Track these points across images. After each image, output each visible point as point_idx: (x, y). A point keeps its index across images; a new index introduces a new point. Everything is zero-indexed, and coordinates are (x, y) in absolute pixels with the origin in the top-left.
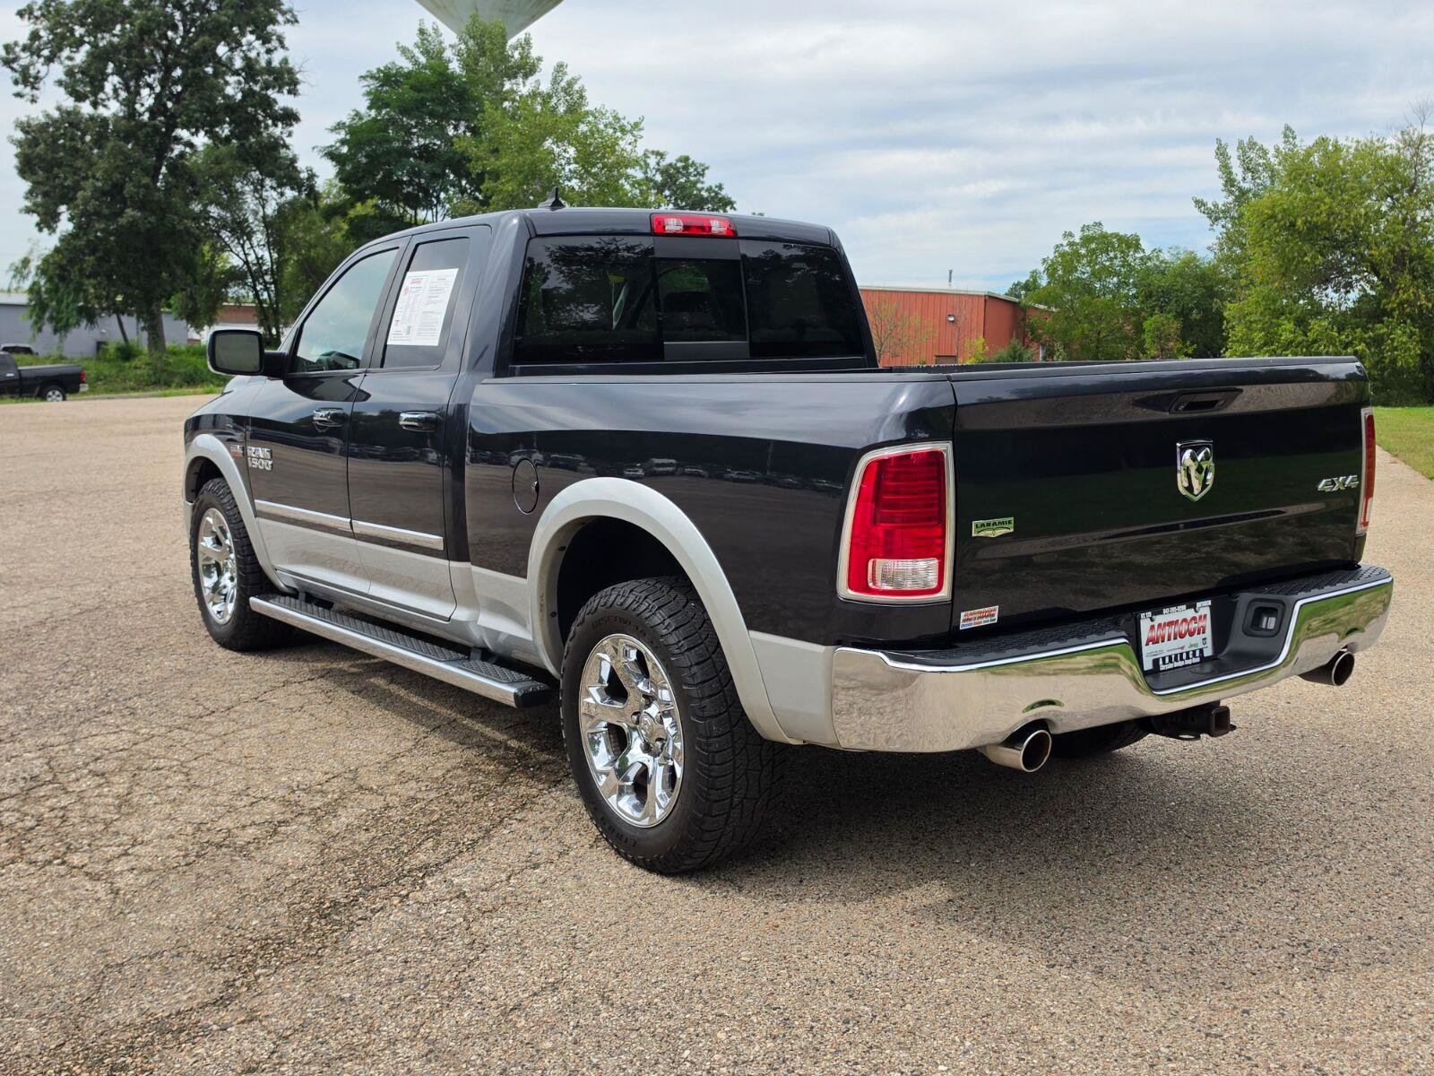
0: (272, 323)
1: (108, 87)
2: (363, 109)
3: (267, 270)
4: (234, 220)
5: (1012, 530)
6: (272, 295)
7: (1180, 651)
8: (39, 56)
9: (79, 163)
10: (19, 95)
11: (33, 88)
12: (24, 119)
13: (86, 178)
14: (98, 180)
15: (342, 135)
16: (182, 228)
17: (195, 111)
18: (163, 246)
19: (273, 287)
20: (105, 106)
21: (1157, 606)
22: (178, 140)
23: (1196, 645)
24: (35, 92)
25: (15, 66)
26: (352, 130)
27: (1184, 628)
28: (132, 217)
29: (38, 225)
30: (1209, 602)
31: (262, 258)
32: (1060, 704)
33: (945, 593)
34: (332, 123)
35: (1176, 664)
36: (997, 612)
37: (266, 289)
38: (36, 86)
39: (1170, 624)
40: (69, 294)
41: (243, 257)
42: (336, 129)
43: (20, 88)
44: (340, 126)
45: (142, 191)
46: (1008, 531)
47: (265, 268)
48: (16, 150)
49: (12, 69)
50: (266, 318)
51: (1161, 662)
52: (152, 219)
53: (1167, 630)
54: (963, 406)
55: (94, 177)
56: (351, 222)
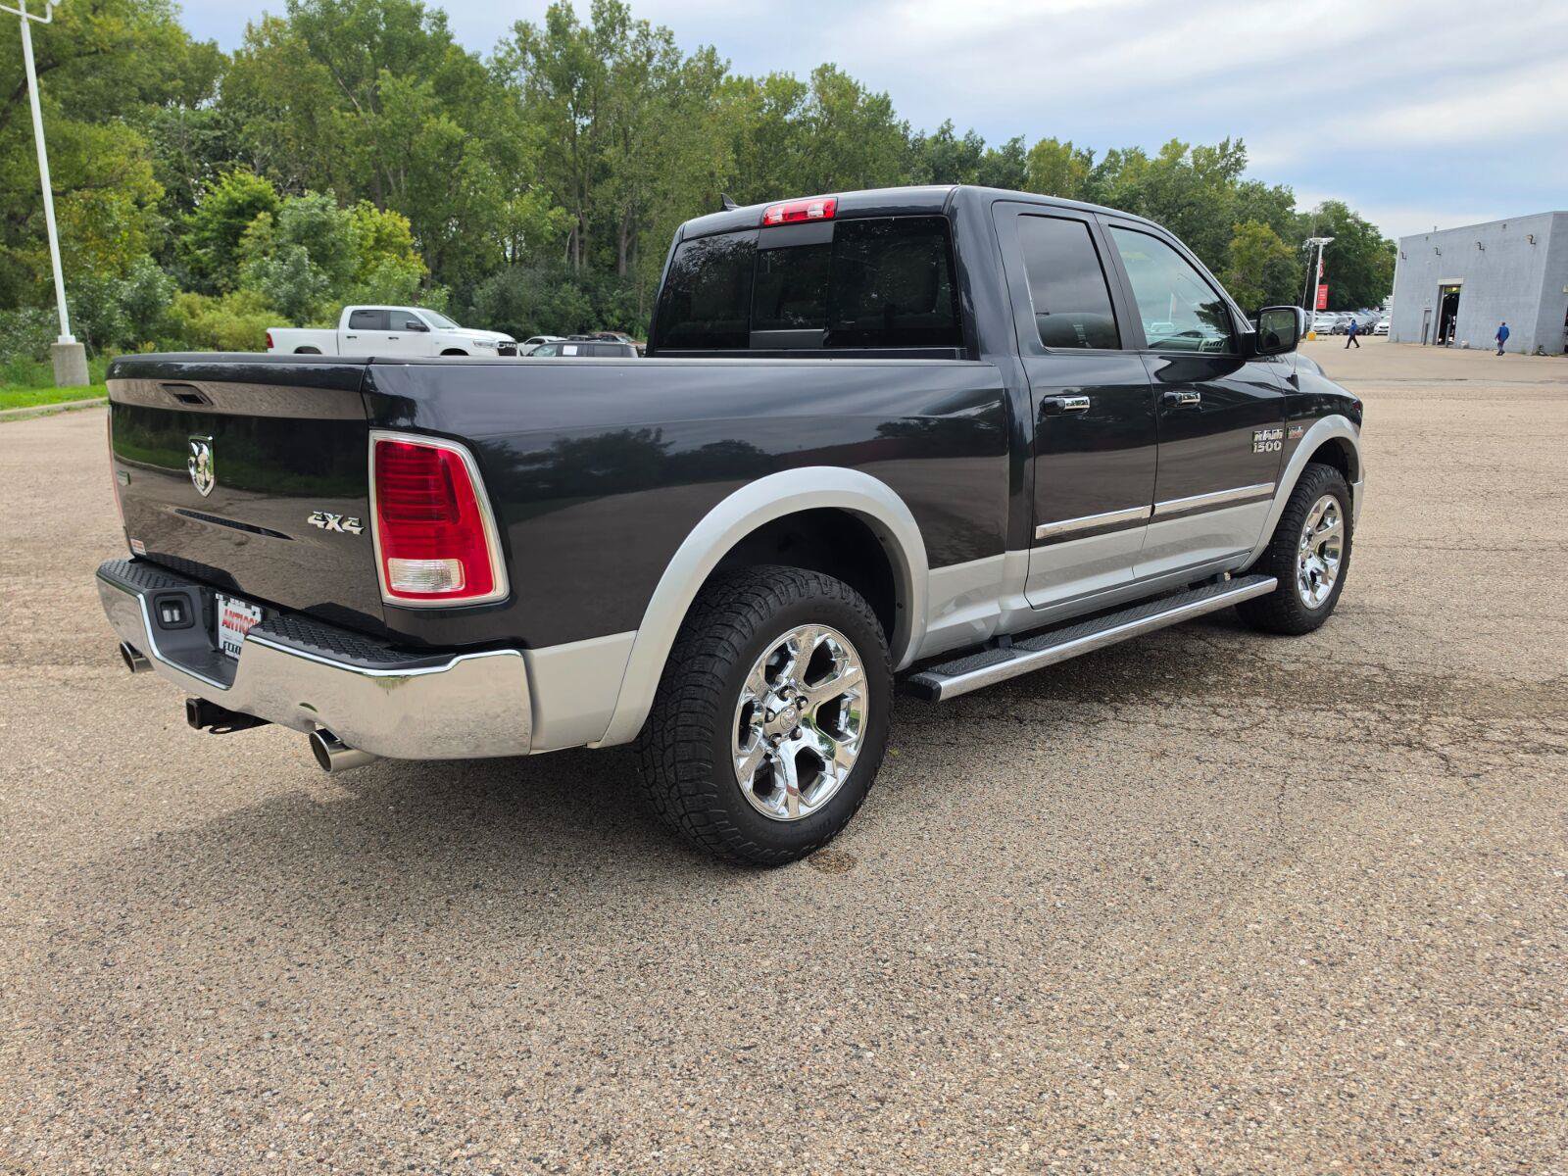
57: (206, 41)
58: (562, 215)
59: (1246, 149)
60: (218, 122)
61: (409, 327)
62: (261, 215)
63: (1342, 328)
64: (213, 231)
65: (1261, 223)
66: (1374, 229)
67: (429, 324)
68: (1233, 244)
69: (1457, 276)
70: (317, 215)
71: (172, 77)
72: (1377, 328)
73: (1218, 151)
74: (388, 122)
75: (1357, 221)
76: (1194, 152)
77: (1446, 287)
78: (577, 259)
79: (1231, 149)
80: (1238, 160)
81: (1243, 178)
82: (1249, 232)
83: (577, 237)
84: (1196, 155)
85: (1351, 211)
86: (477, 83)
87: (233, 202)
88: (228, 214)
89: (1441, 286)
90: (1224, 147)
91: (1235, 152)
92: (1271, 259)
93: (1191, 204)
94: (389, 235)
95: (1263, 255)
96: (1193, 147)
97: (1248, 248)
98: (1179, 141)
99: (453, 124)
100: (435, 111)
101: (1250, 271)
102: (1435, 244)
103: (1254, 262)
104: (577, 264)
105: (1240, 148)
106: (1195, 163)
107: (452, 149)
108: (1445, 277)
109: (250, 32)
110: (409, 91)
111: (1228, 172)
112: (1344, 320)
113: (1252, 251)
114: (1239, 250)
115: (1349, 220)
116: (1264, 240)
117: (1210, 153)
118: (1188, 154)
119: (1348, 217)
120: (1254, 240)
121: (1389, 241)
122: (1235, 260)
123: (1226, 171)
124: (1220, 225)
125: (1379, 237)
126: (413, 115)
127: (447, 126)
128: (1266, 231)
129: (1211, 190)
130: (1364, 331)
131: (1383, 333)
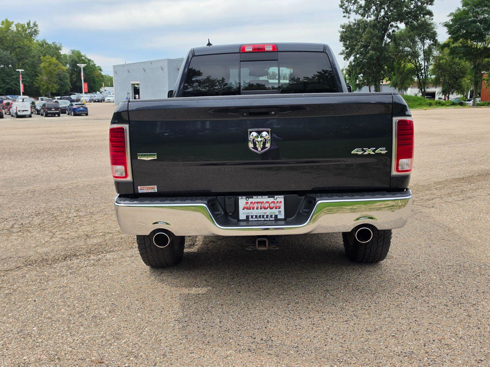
0: (422, 87)
1: (372, 10)
2: (461, 7)
3: (422, 69)
4: (413, 52)
5: (156, 158)
6: (424, 78)
7: (264, 214)
8: (351, 3)
9: (358, 37)
10: (345, 16)
11: (349, 14)
12: (343, 24)
13: (359, 42)
14: (362, 42)
15: (452, 18)
16: (388, 56)
17: (395, 15)
18: (381, 63)
19: (424, 75)
20: (370, 17)
21: (249, 194)
22: (392, 26)
23: (274, 213)
24: (349, 15)
25: (344, 7)
26: (455, 16)
27: (267, 205)
28: (371, 53)
29: (344, 58)
30: (283, 196)
31: (421, 64)
32: (170, 225)
33: (129, 178)
34: (448, 14)
35: (259, 219)
36: (156, 188)
37: (422, 75)
38: (350, 13)
39: (258, 203)
40: (353, 80)
41: (415, 64)
42: (450, 15)
43: (345, 14)
44: (451, 14)
45: (376, 45)
46: (154, 158)
47: (422, 68)
48: (340, 34)
49: (343, 8)
50: (421, 85)
51: (250, 217)
52: (378, 54)
53: (256, 205)
54: (133, 111)
55: (361, 41)
56: (451, 49)
59: (38, 26)
63: (92, 100)
65: (52, 57)
66: (92, 61)
68: (42, 65)
69: (137, 80)
72: (106, 100)
73: (26, 26)
75: (86, 58)
76: (16, 25)
77: (134, 84)
79: (32, 25)
80: (35, 30)
81: (39, 38)
82: (48, 60)
84: (17, 26)
85: (83, 54)
89: (132, 84)
90: (29, 24)
91: (34, 27)
92: (58, 72)
93: (19, 47)
95: (55, 70)
96: (15, 23)
97: (49, 67)
98: (8, 20)
101: (51, 77)
102: (127, 69)
103: (52, 73)
105: (35, 25)
106: (17, 30)
108: (132, 81)
111: (32, 35)
112: (93, 96)
113: (50, 68)
114: (44, 68)
115: (83, 58)
116: (54, 64)
117: (23, 27)
118: (13, 26)
119: (82, 56)
120: (50, 64)
121: (99, 67)
122: (43, 71)
123: (31, 35)
124: (34, 57)
125: (95, 65)
128: (54, 60)
129: (26, 42)
130: (101, 101)
131: (109, 101)
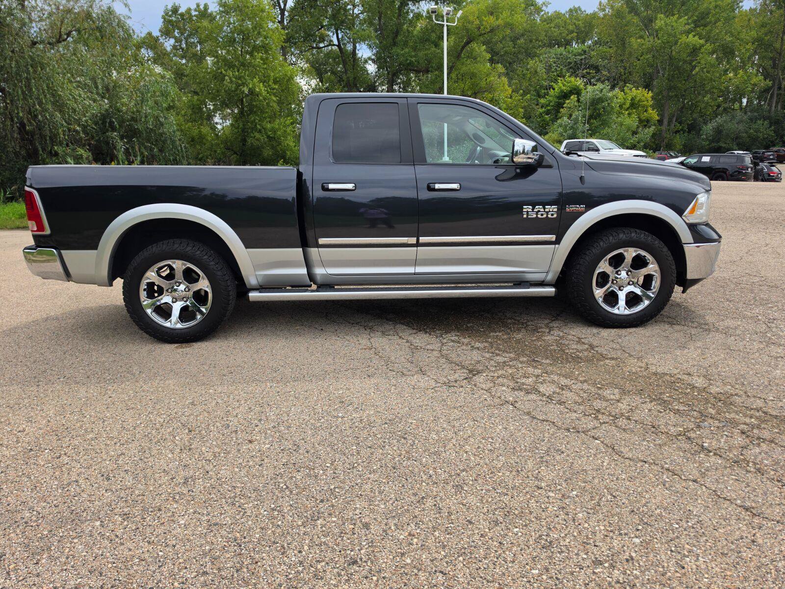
57: (592, 12)
58: (760, 80)
60: (585, 52)
61: (589, 150)
62: (572, 97)
64: (552, 106)
67: (600, 147)
70: (597, 94)
71: (572, 32)
74: (659, 41)
78: (774, 105)
83: (776, 93)
86: (718, 12)
87: (562, 91)
88: (559, 98)
94: (640, 101)
99: (696, 38)
100: (688, 32)
104: (773, 108)
107: (695, 51)
109: (600, 5)
110: (674, 24)
126: (675, 36)
127: (693, 39)
